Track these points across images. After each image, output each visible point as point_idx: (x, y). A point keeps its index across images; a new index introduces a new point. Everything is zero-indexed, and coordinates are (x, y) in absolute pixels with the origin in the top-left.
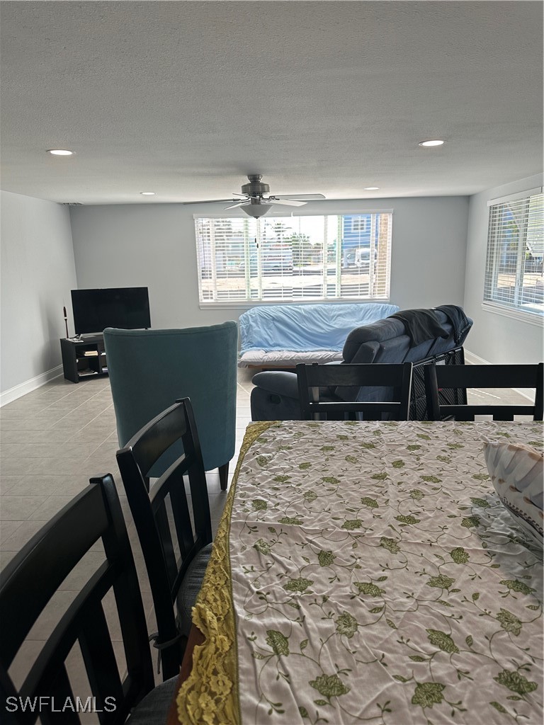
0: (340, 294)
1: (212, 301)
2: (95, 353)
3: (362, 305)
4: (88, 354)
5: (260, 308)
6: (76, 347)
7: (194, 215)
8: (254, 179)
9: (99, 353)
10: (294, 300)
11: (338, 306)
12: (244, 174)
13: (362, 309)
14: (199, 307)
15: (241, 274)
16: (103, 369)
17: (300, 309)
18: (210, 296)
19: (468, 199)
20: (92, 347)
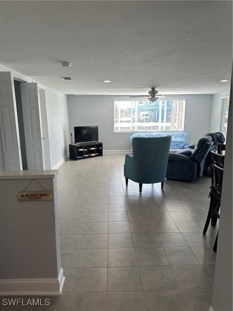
0: (165, 129)
1: (119, 131)
2: (82, 150)
3: (175, 133)
4: (81, 150)
5: (137, 134)
6: (77, 147)
7: (114, 100)
8: (153, 89)
9: (84, 150)
10: (149, 131)
11: (166, 133)
12: (150, 87)
13: (175, 134)
14: (114, 133)
15: (129, 122)
16: (85, 156)
17: (153, 134)
18: (118, 129)
19: (212, 95)
20: (81, 148)
